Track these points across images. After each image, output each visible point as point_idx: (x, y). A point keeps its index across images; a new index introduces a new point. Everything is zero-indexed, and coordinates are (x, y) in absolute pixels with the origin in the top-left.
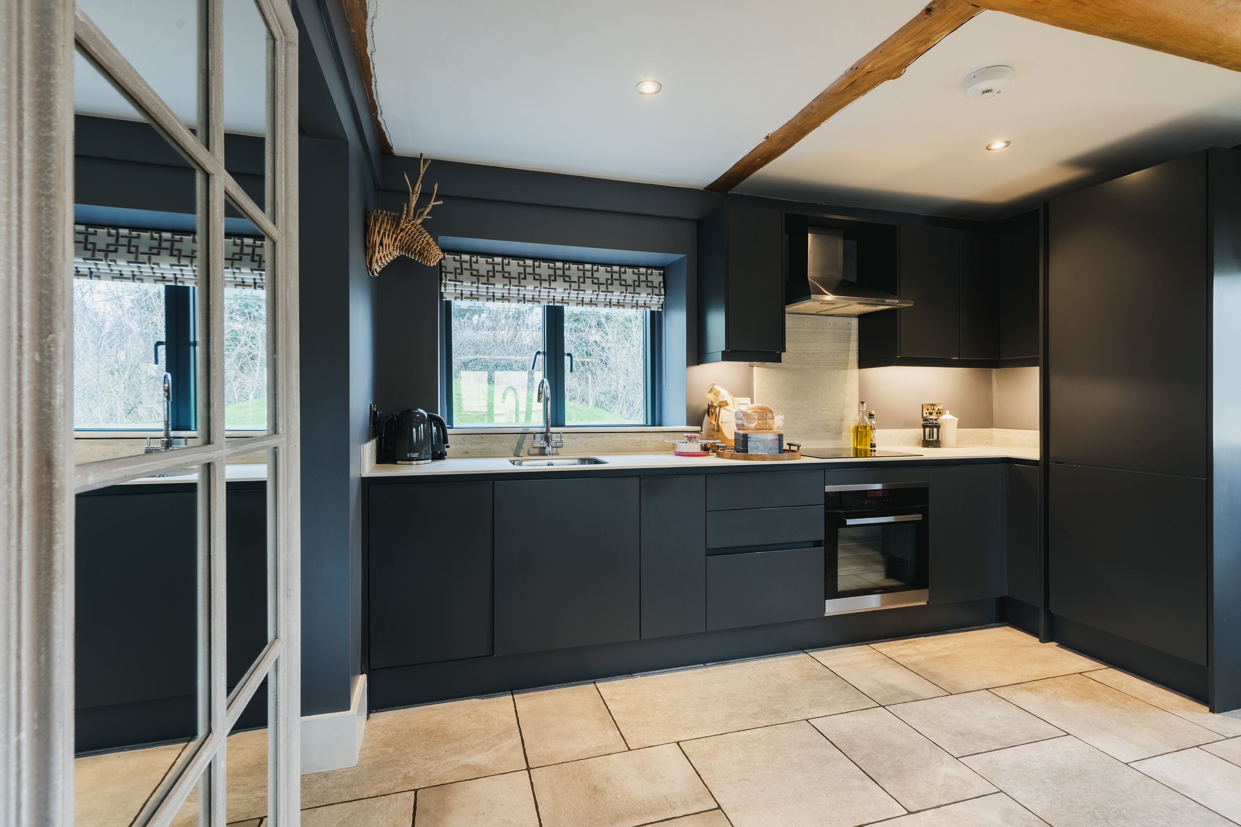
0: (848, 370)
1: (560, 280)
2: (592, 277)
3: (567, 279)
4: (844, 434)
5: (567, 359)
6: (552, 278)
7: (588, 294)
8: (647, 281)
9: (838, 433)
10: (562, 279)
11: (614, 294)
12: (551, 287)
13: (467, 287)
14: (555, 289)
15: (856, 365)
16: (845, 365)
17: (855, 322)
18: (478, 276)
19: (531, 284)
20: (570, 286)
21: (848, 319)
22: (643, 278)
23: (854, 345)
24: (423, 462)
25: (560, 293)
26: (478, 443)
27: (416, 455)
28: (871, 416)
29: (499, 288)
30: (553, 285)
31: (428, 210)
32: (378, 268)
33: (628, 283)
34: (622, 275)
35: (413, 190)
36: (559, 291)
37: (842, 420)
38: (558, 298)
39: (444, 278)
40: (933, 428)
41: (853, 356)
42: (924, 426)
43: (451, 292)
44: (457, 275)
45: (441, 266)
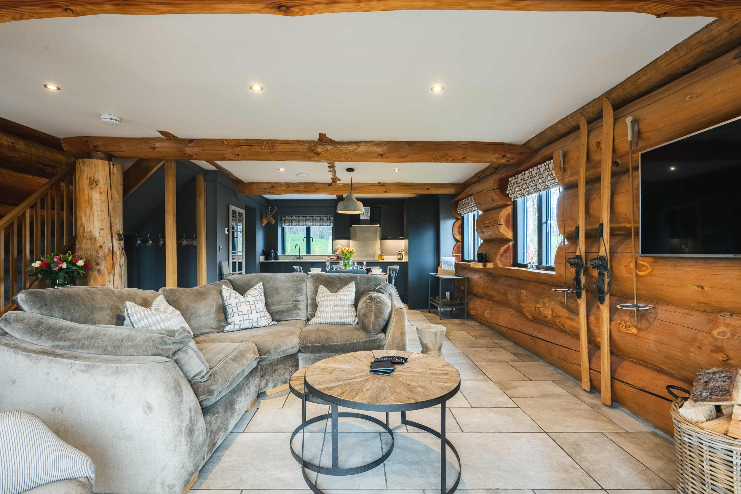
0: (377, 241)
2: (316, 219)
3: (309, 221)
4: (376, 257)
5: (311, 239)
6: (306, 221)
7: (315, 224)
8: (329, 220)
9: (374, 256)
13: (287, 224)
14: (306, 223)
15: (379, 239)
16: (376, 239)
17: (379, 228)
18: (289, 221)
21: (377, 228)
23: (378, 234)
24: (273, 260)
26: (286, 258)
27: (271, 259)
28: (383, 252)
29: (294, 223)
31: (275, 211)
32: (264, 225)
33: (324, 220)
34: (323, 218)
36: (308, 224)
37: (375, 253)
38: (308, 225)
40: (400, 255)
41: (378, 237)
42: (398, 255)
43: (283, 225)
44: (285, 222)
45: (281, 219)
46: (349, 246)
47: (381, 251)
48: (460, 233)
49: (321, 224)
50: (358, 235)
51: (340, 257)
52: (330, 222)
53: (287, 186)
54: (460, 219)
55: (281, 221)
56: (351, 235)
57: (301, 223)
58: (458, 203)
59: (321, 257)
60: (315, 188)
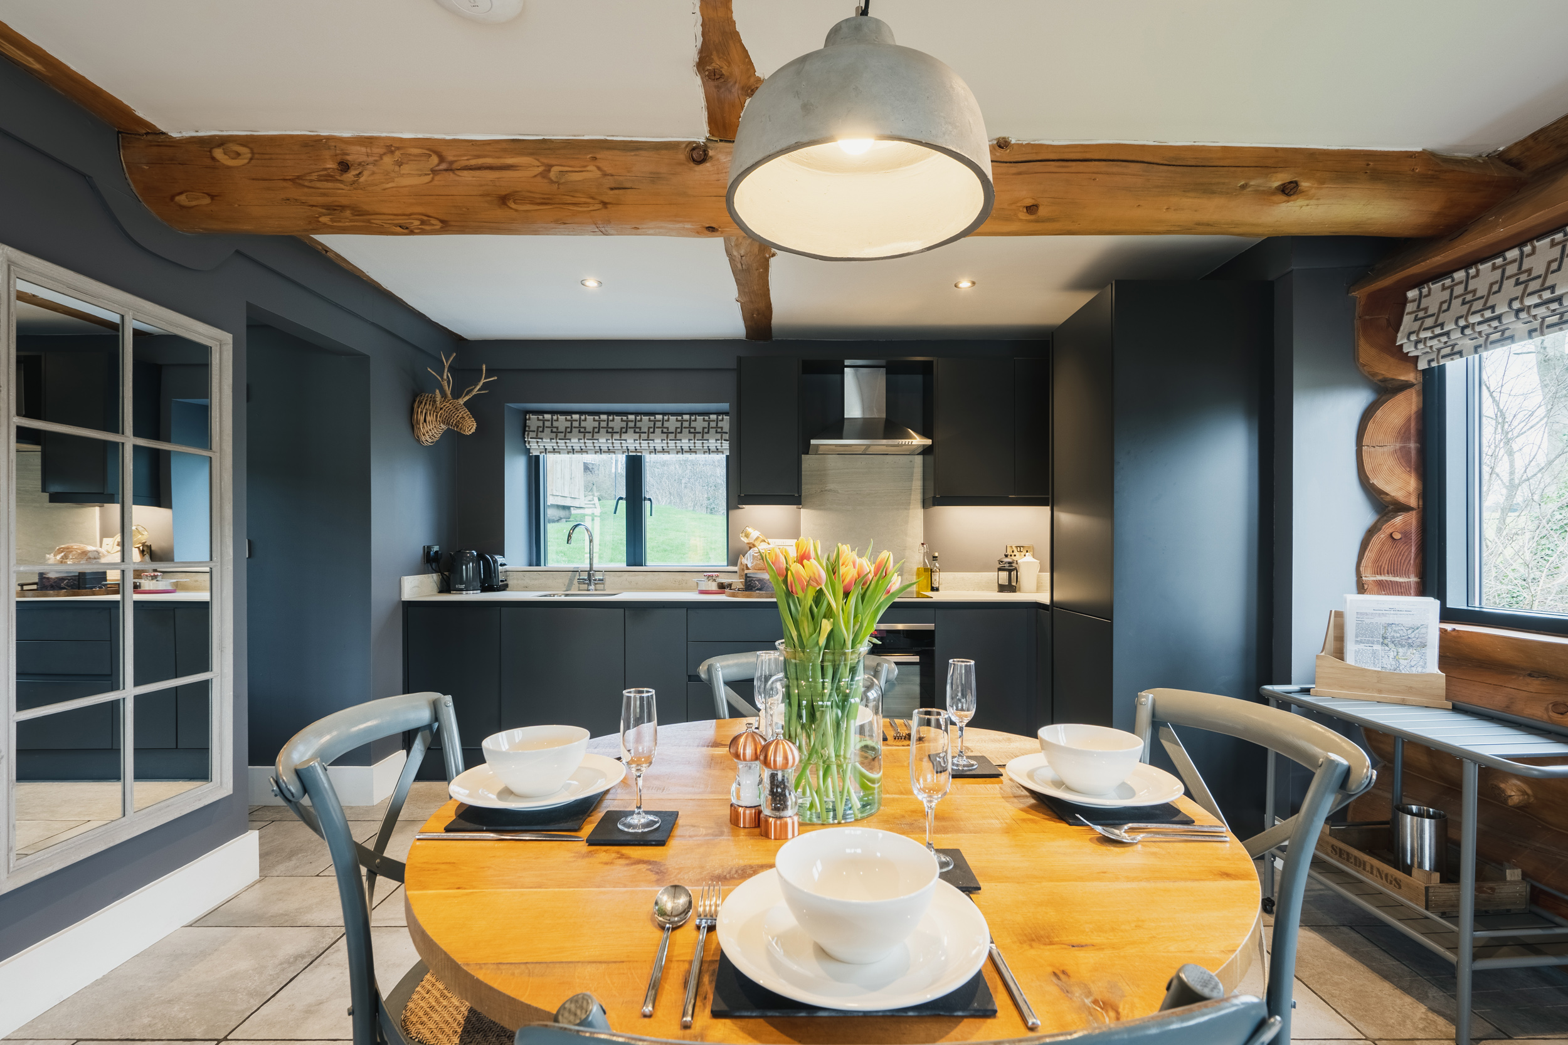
0: (910, 511)
1: (631, 431)
2: (662, 426)
3: (637, 430)
5: (648, 503)
6: (624, 431)
7: (658, 443)
8: (717, 427)
10: (632, 430)
11: (683, 441)
12: (622, 438)
13: (549, 444)
14: (626, 440)
15: (919, 505)
16: (904, 505)
17: (919, 460)
18: (558, 432)
19: (604, 437)
20: (640, 436)
21: (912, 453)
22: (713, 424)
23: (917, 484)
24: (471, 592)
25: (632, 443)
26: (536, 579)
27: (463, 586)
28: (935, 558)
29: (575, 442)
30: (624, 436)
31: (478, 387)
32: (425, 440)
33: (697, 431)
34: (692, 423)
35: (442, 378)
38: (632, 448)
39: (526, 436)
40: (1010, 571)
41: (917, 496)
42: (1000, 569)
43: (535, 447)
44: (539, 433)
45: (525, 426)
46: (795, 534)
47: (926, 554)
48: (1408, 461)
49: (685, 443)
50: (831, 486)
51: (760, 580)
52: (719, 436)
53: (435, 160)
54: (1406, 386)
55: (524, 431)
56: (806, 488)
57: (603, 441)
58: (1405, 301)
59: (679, 576)
60: (605, 175)
